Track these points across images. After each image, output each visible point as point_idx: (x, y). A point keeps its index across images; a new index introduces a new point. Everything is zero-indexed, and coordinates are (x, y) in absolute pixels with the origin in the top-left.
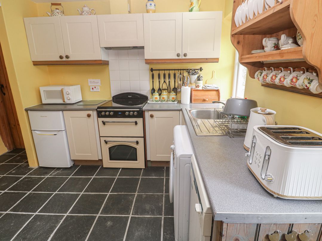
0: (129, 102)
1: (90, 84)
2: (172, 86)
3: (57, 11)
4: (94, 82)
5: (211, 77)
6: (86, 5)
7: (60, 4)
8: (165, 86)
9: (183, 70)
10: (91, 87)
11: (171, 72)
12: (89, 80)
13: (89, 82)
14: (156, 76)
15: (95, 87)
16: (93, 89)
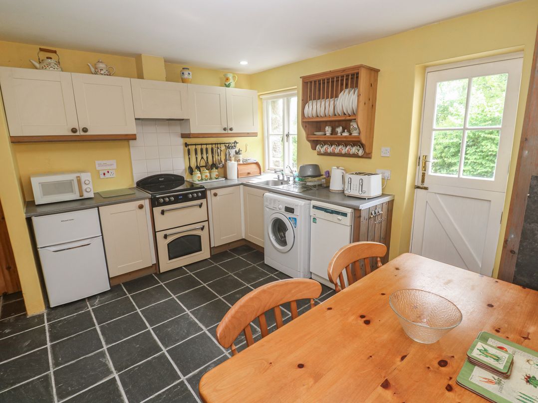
0: (161, 187)
1: (98, 168)
2: (210, 162)
3: (49, 60)
4: (105, 165)
5: (245, 150)
6: (100, 60)
7: (55, 52)
8: (203, 163)
9: (220, 144)
10: (102, 173)
11: (208, 146)
12: (96, 162)
13: (97, 166)
14: (193, 153)
15: (108, 172)
16: (104, 174)
